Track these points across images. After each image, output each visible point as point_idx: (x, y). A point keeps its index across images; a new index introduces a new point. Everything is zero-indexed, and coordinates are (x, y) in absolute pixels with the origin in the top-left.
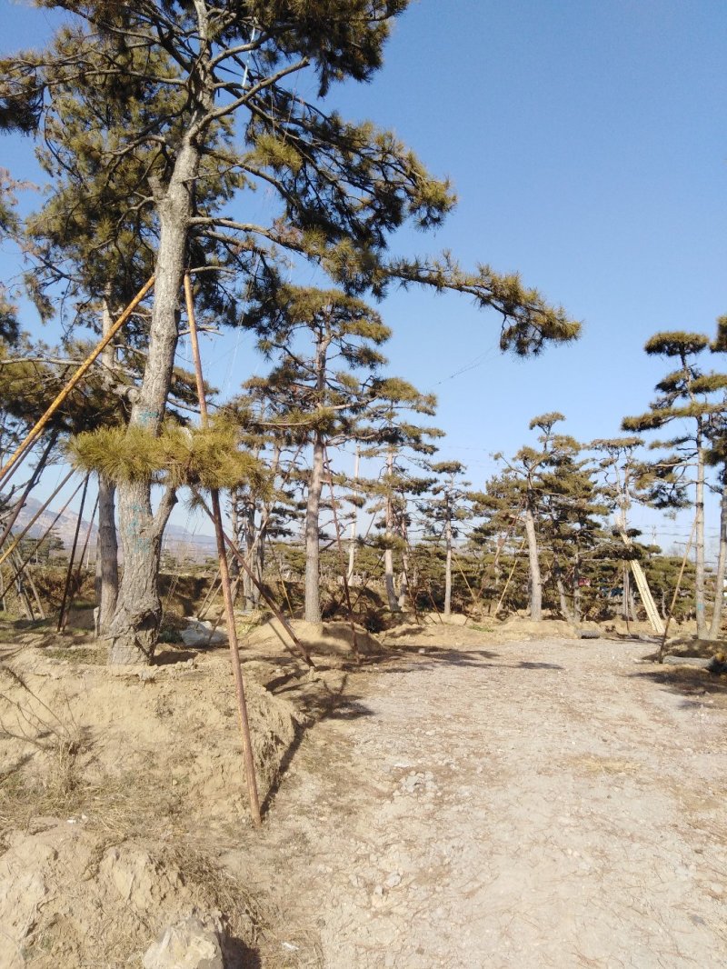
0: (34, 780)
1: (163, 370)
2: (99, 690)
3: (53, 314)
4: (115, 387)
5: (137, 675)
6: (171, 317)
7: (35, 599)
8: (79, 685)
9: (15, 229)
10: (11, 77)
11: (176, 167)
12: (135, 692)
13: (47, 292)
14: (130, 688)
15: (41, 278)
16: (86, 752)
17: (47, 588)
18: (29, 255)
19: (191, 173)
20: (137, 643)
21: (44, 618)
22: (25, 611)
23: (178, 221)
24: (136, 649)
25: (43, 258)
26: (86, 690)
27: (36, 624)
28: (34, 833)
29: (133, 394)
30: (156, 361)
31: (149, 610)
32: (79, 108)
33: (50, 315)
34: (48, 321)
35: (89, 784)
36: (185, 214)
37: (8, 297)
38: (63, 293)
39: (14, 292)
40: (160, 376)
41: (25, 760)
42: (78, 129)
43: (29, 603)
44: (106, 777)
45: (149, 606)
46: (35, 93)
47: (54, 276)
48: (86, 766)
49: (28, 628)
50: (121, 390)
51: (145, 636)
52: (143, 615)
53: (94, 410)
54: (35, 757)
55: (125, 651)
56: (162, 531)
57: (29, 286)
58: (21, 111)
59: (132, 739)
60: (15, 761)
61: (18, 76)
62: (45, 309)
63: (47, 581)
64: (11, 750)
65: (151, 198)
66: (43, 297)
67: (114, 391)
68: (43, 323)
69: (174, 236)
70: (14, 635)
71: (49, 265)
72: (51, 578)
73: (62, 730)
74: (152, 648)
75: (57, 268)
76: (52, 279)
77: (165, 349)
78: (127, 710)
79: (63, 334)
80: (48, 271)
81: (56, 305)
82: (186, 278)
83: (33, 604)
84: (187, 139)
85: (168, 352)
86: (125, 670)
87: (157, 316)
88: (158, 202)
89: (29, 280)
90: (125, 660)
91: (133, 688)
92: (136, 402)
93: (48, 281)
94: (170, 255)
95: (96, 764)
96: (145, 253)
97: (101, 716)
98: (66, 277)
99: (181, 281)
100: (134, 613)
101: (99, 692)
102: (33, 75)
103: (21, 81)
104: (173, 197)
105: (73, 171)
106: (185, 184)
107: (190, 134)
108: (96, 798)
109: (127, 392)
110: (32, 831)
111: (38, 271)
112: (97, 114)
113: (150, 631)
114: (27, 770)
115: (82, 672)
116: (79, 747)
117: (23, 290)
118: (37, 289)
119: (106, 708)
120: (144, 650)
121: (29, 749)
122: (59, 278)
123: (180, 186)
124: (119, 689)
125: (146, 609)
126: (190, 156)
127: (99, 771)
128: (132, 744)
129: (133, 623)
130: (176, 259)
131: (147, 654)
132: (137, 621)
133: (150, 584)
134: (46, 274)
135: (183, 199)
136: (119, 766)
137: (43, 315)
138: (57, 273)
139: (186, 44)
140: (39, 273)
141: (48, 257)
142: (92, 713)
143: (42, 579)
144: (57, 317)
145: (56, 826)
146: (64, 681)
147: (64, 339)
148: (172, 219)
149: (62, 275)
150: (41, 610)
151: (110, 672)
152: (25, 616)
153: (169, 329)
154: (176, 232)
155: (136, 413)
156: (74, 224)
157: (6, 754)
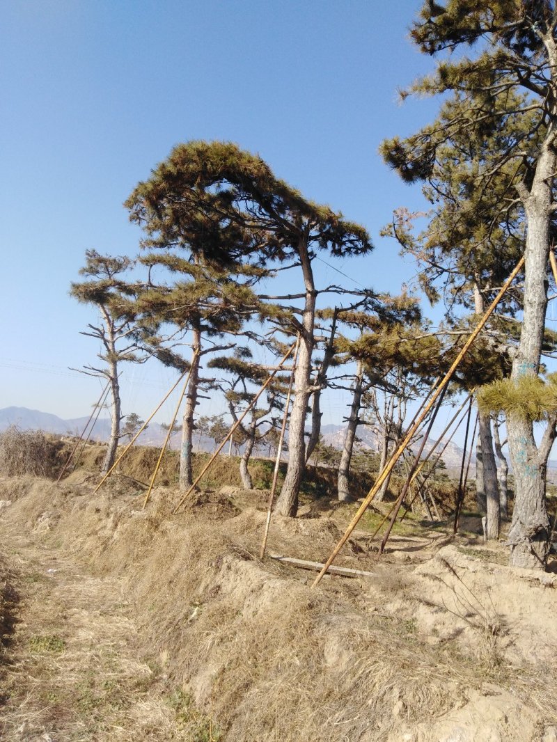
0: (467, 649)
1: (537, 329)
2: (508, 587)
3: (439, 299)
4: (496, 347)
5: (538, 579)
6: (541, 287)
7: (432, 505)
8: (491, 580)
9: (411, 246)
10: (415, 147)
11: (537, 171)
12: (537, 594)
13: (433, 284)
14: (532, 589)
15: (429, 275)
16: (504, 636)
17: (440, 498)
18: (422, 261)
19: (550, 171)
20: (533, 552)
21: (440, 521)
22: (426, 514)
23: (542, 211)
24: (532, 557)
25: (430, 261)
26: (498, 585)
27: (436, 525)
28: (486, 695)
29: (512, 351)
30: (530, 323)
31: (541, 525)
32: (451, 151)
33: (436, 300)
34: (435, 304)
35: (511, 664)
36: (547, 204)
37: (408, 292)
38: (444, 283)
39: (412, 289)
40: (535, 334)
41: (459, 632)
42: (451, 166)
43: (429, 508)
44: (524, 661)
45: (541, 522)
46: (430, 152)
47: (438, 272)
48: (506, 647)
49: (431, 526)
50: (502, 349)
51: (539, 546)
52: (536, 530)
53: (479, 365)
54: (466, 631)
55: (523, 557)
56: (546, 460)
57: (422, 282)
58: (421, 167)
59: (540, 633)
60: (452, 632)
61: (420, 145)
62: (433, 296)
63: (439, 492)
64: (447, 622)
65: (518, 200)
66: (431, 288)
67: (496, 350)
68: (432, 305)
69: (539, 224)
70: (422, 531)
71: (435, 265)
72: (442, 491)
73: (484, 613)
74: (546, 557)
75: (440, 266)
76: (437, 275)
77: (537, 313)
78: (533, 608)
79: (446, 312)
80: (434, 269)
81: (440, 292)
82: (551, 254)
83: (431, 509)
84: (545, 146)
85: (540, 314)
86: (528, 573)
87: (529, 288)
88: (524, 201)
89: (422, 278)
90: (524, 565)
91: (535, 589)
92: (516, 357)
93: (434, 277)
94: (537, 239)
95: (514, 647)
96: (513, 242)
97: (512, 608)
98: (446, 271)
99: (548, 257)
100: (527, 526)
101: (507, 588)
102: (428, 141)
103: (421, 148)
104: (536, 194)
105: (448, 196)
106: (545, 181)
107: (547, 142)
108: (519, 677)
109: (507, 350)
110: (484, 693)
111: (427, 271)
112: (463, 151)
113: (543, 542)
114: (461, 641)
115: (492, 570)
116: (499, 630)
117: (418, 286)
118: (427, 284)
119: (515, 603)
120: (538, 558)
121: (460, 624)
122: (442, 273)
123: (542, 184)
124: (524, 587)
125: (538, 524)
126: (549, 159)
127: (518, 654)
128: (542, 638)
129: (528, 534)
130: (542, 241)
131: (542, 562)
132: (531, 533)
133: (539, 503)
134: (433, 272)
135: (545, 193)
136: (533, 654)
137: (431, 301)
138: (440, 270)
139: (541, 76)
140: (428, 272)
141: (433, 260)
142: (505, 604)
143: (436, 491)
144: (441, 300)
145: (501, 694)
146: (479, 575)
147: (446, 315)
148: (537, 210)
149: (444, 270)
150: (438, 515)
151: (515, 572)
152: (426, 517)
153: (540, 296)
154: (541, 219)
155: (516, 366)
156: (457, 233)
157: (444, 624)
